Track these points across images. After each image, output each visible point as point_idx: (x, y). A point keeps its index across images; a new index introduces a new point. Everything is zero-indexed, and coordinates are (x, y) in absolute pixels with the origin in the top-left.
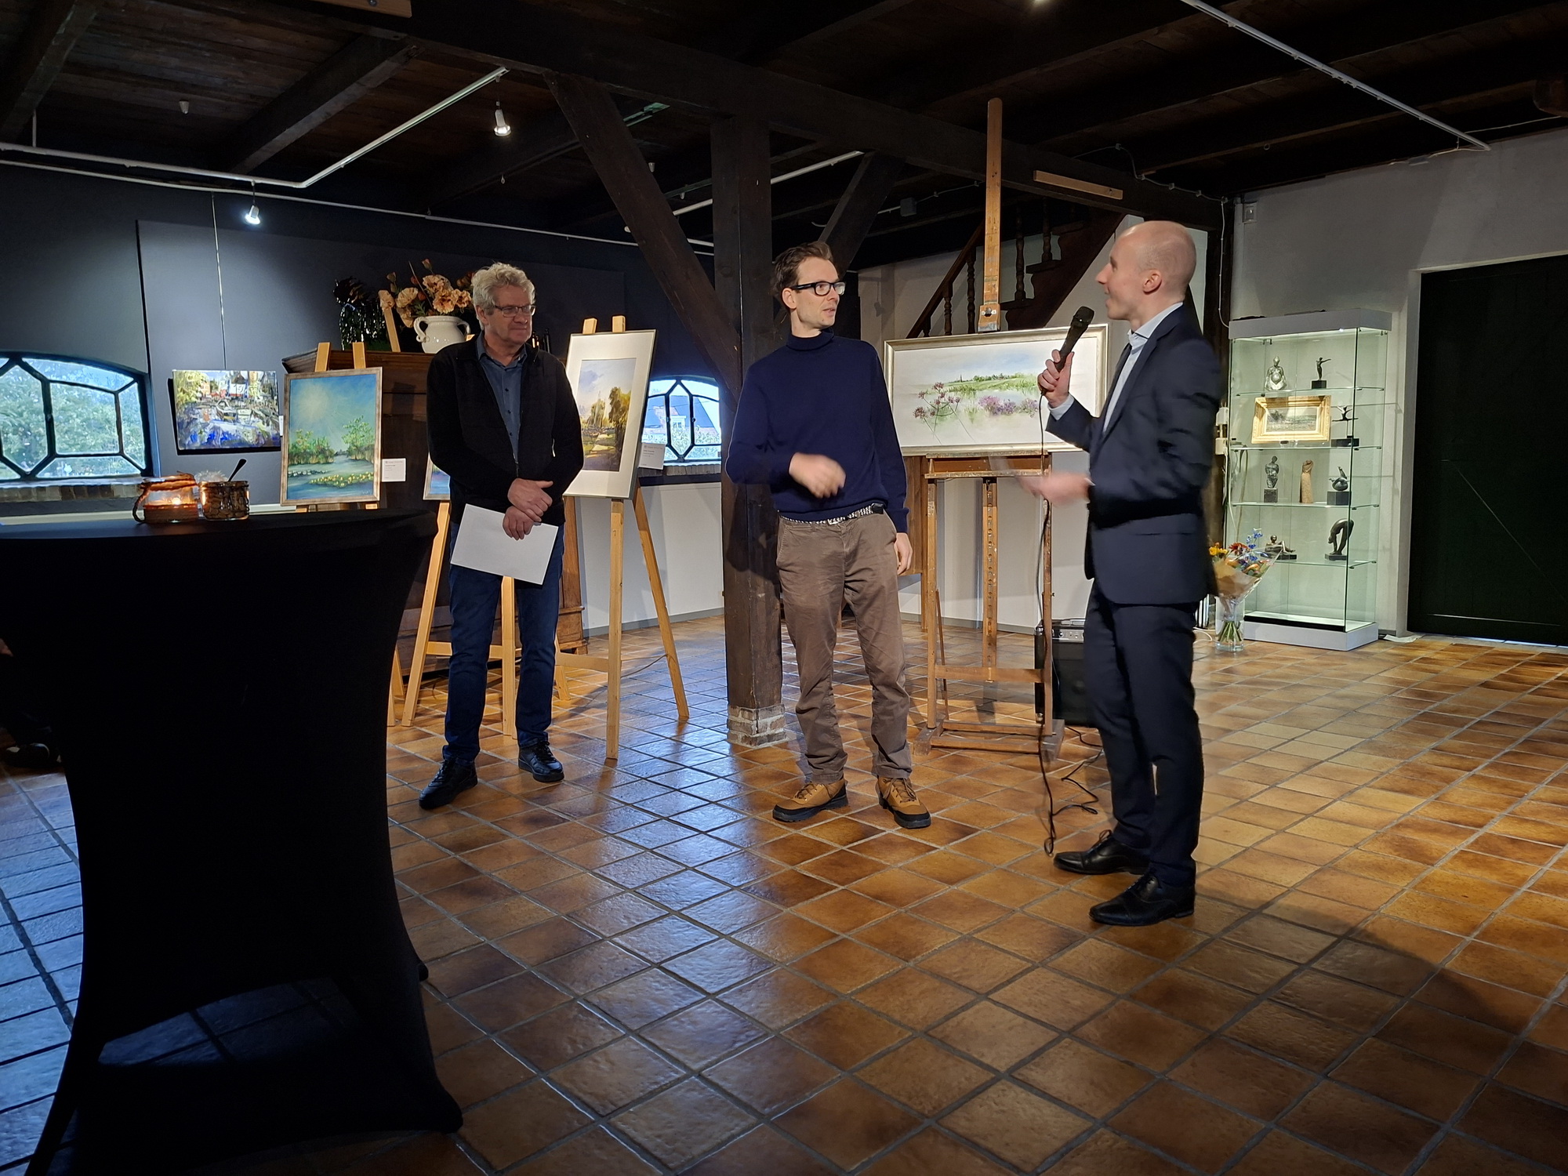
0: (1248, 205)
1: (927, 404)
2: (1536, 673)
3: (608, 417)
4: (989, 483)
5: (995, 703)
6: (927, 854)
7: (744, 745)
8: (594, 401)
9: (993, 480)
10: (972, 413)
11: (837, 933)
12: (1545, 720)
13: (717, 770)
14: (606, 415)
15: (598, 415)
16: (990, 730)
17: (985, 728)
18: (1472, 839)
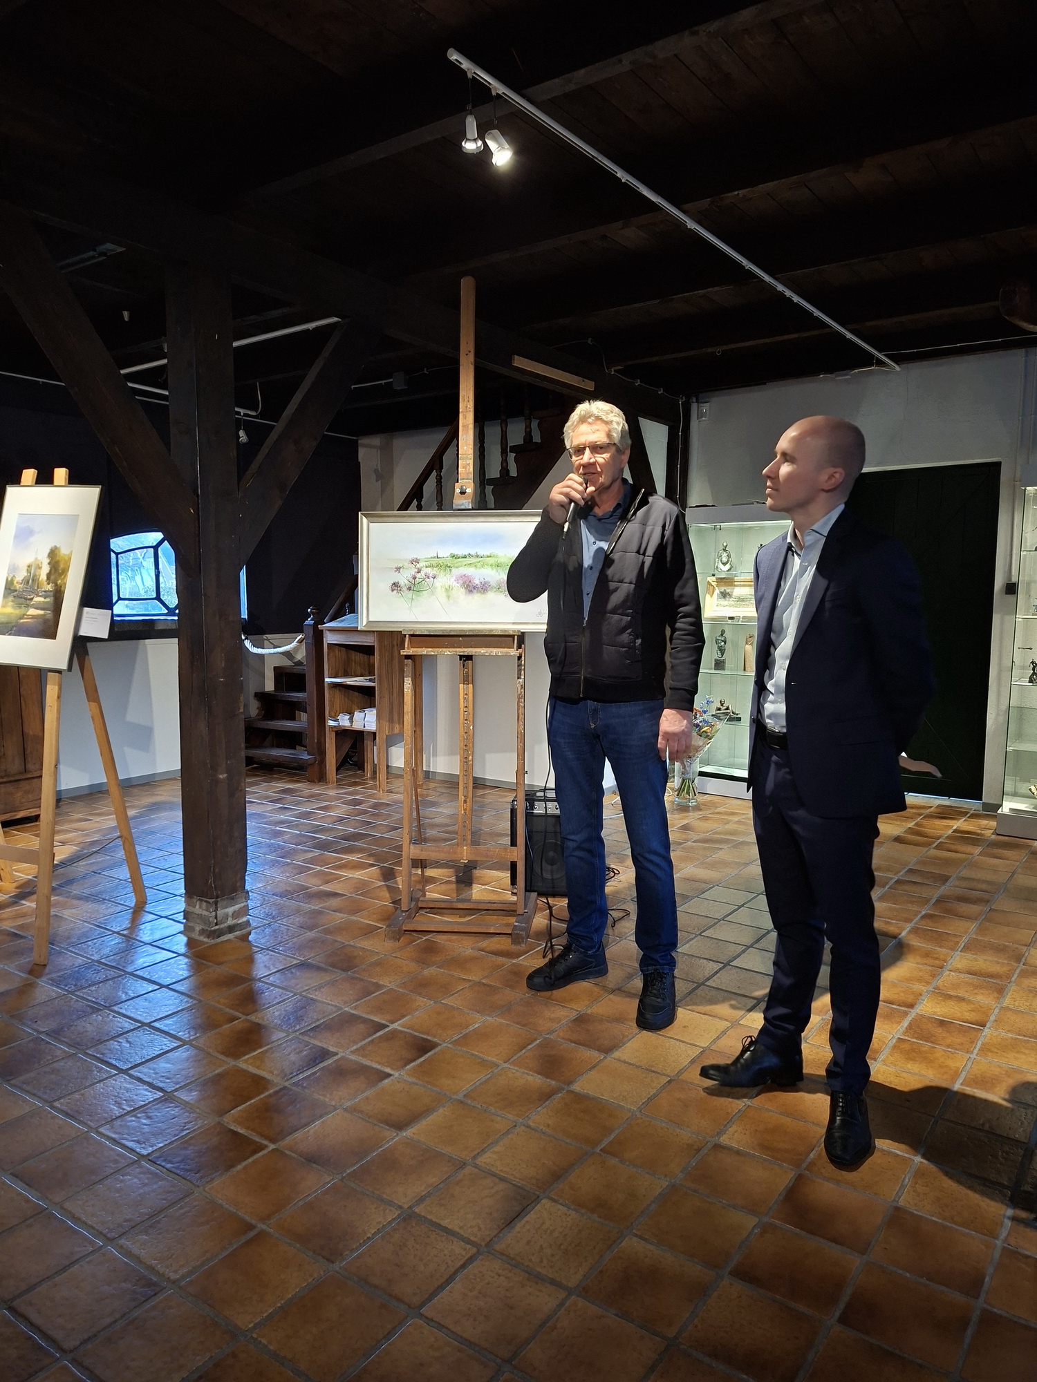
0: (702, 405)
1: (403, 579)
2: (937, 827)
3: (45, 578)
4: (465, 661)
5: (474, 871)
6: (380, 1084)
7: (202, 938)
8: (29, 559)
9: (469, 658)
10: (448, 590)
11: (254, 1222)
12: (950, 877)
13: (160, 977)
14: (43, 577)
15: (35, 575)
16: (464, 907)
17: (460, 906)
18: (906, 1023)
